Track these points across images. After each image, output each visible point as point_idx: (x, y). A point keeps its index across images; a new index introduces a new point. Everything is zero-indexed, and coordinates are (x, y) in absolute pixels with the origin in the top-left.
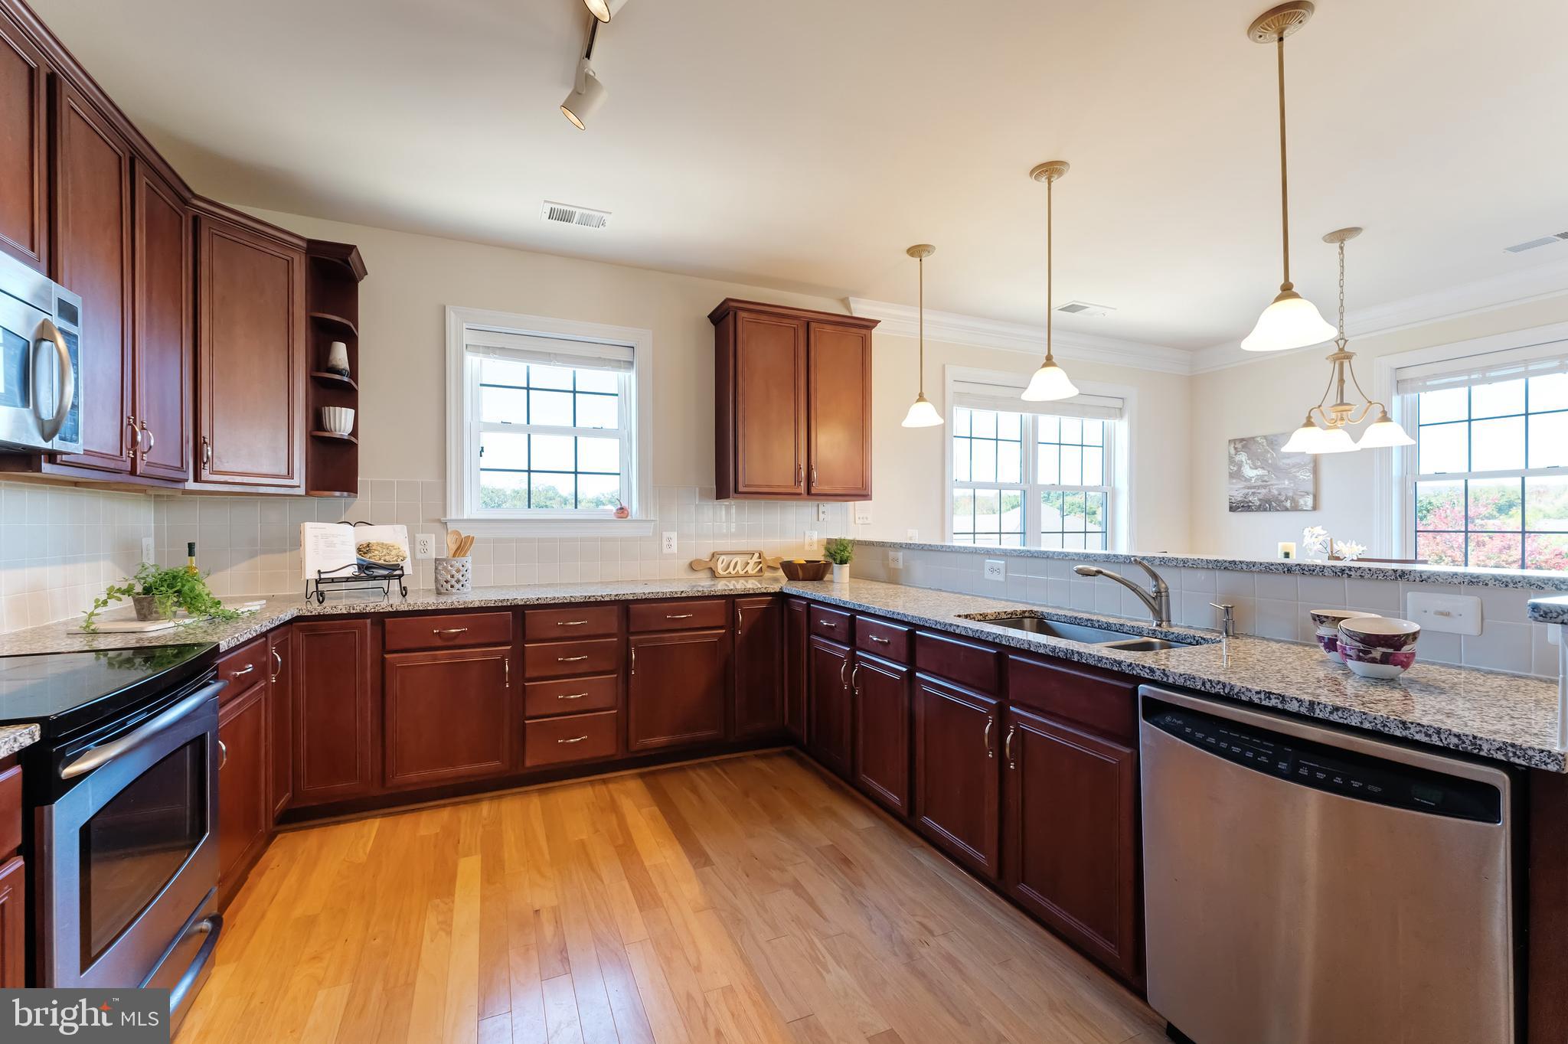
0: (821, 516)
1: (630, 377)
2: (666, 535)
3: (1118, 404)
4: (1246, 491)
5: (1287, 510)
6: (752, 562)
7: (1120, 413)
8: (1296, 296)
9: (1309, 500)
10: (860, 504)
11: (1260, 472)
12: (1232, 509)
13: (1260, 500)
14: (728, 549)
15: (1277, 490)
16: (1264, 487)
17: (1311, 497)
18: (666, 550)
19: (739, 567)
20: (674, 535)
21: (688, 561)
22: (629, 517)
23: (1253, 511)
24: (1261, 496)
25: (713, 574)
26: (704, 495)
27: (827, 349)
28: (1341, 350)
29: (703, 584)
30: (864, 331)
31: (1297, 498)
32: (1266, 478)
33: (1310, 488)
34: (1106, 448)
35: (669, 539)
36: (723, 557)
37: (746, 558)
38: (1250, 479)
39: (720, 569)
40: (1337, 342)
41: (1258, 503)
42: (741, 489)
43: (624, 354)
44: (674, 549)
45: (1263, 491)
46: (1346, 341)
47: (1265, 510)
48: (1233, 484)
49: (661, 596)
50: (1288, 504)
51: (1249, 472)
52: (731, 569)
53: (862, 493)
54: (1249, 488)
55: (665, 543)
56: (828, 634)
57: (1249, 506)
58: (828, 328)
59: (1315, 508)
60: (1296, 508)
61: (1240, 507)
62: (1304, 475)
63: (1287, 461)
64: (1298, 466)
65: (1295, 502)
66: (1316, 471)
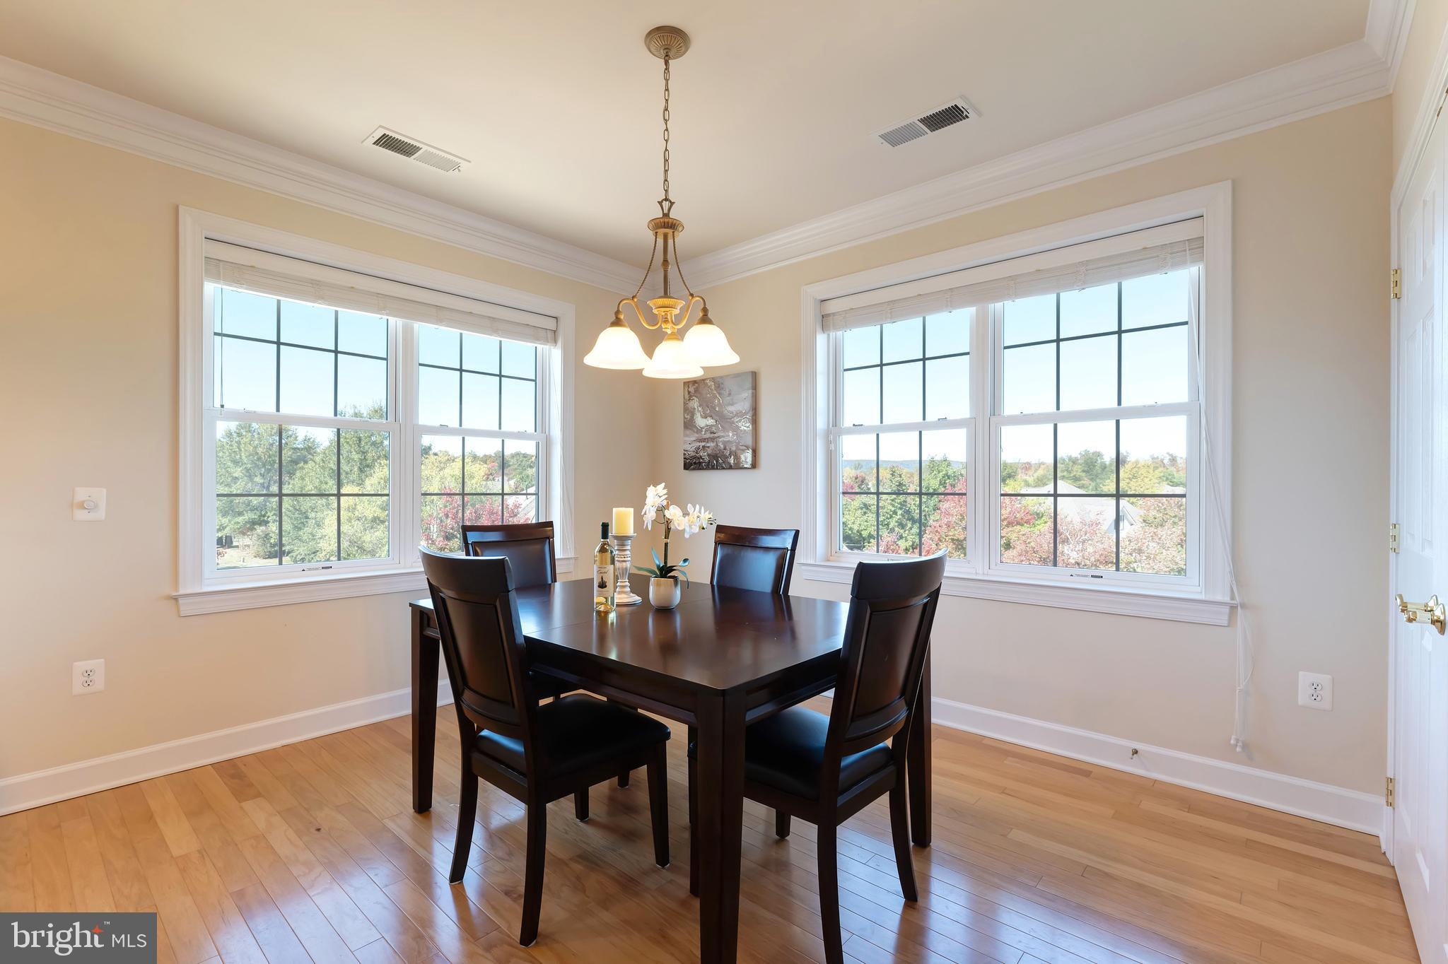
3: (551, 324)
4: (698, 444)
5: (731, 468)
7: (552, 336)
9: (747, 457)
11: (710, 421)
12: (686, 466)
13: (709, 455)
15: (724, 443)
16: (712, 439)
17: (750, 451)
23: (703, 469)
24: (709, 451)
28: (666, 215)
31: (738, 452)
32: (714, 429)
33: (749, 441)
34: (538, 381)
38: (699, 431)
40: (660, 203)
41: (707, 459)
45: (711, 444)
46: (672, 203)
47: (713, 468)
48: (687, 436)
50: (732, 461)
51: (701, 422)
54: (701, 441)
57: (700, 463)
59: (754, 465)
60: (738, 466)
61: (692, 464)
62: (745, 426)
63: (731, 408)
64: (740, 414)
65: (737, 458)
66: (755, 421)
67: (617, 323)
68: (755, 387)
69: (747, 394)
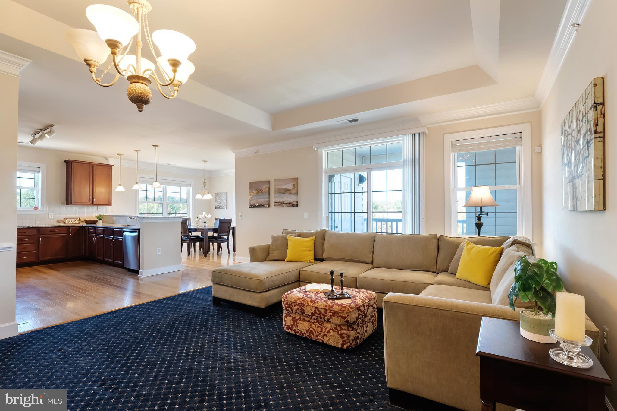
0: (99, 209)
1: (39, 175)
2: (50, 214)
3: (190, 183)
4: (218, 204)
5: (223, 209)
6: (77, 220)
7: (190, 185)
8: (157, 182)
9: (225, 207)
10: (108, 207)
11: (220, 200)
12: (216, 209)
13: (219, 207)
14: (70, 217)
15: (222, 204)
18: (50, 217)
19: (73, 221)
20: (53, 214)
21: (57, 220)
22: (38, 209)
25: (65, 223)
26: (62, 204)
27: (98, 171)
29: (61, 224)
30: (109, 167)
32: (220, 202)
33: (226, 204)
34: (188, 193)
35: (51, 215)
36: (68, 219)
37: (75, 219)
38: (218, 202)
39: (67, 222)
42: (72, 203)
43: (38, 169)
44: (53, 217)
45: (220, 205)
47: (220, 209)
48: (216, 203)
49: (48, 226)
51: (218, 200)
52: (70, 222)
53: (109, 204)
55: (50, 216)
56: (92, 233)
58: (99, 167)
59: (227, 208)
60: (224, 209)
61: (217, 208)
62: (225, 202)
63: (223, 198)
64: (224, 199)
65: (224, 207)
66: (227, 201)
67: (199, 194)
68: (227, 195)
69: (226, 196)
